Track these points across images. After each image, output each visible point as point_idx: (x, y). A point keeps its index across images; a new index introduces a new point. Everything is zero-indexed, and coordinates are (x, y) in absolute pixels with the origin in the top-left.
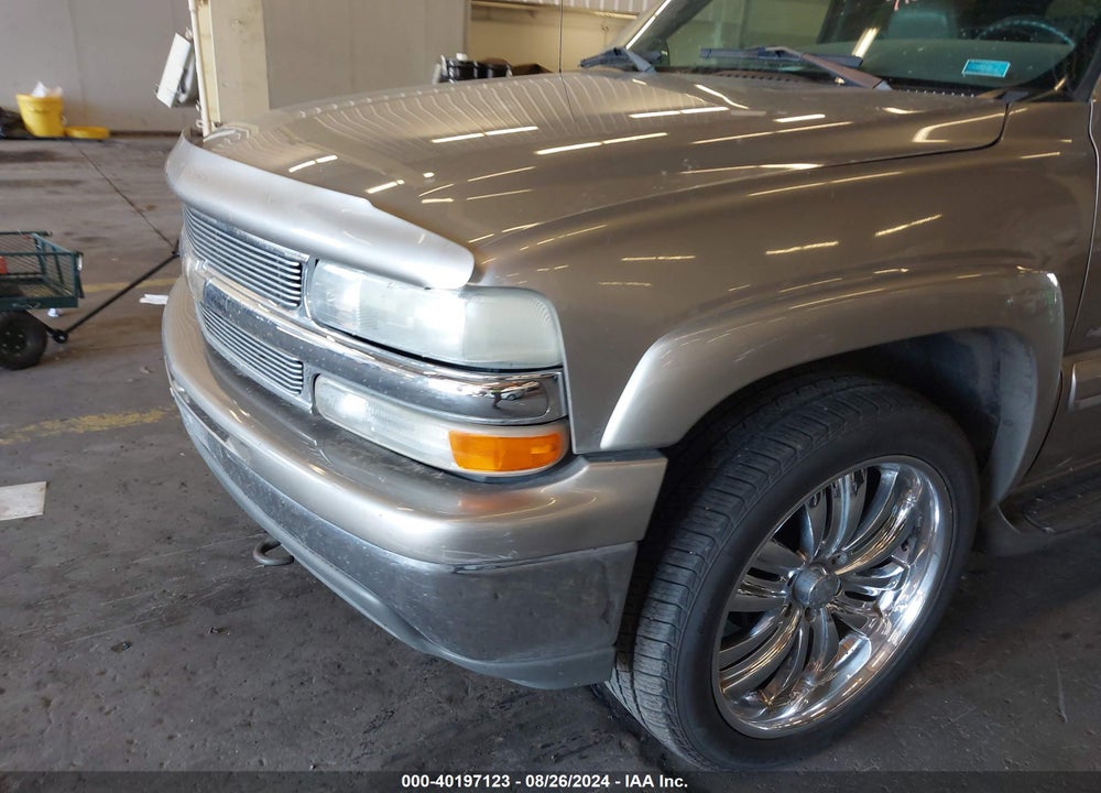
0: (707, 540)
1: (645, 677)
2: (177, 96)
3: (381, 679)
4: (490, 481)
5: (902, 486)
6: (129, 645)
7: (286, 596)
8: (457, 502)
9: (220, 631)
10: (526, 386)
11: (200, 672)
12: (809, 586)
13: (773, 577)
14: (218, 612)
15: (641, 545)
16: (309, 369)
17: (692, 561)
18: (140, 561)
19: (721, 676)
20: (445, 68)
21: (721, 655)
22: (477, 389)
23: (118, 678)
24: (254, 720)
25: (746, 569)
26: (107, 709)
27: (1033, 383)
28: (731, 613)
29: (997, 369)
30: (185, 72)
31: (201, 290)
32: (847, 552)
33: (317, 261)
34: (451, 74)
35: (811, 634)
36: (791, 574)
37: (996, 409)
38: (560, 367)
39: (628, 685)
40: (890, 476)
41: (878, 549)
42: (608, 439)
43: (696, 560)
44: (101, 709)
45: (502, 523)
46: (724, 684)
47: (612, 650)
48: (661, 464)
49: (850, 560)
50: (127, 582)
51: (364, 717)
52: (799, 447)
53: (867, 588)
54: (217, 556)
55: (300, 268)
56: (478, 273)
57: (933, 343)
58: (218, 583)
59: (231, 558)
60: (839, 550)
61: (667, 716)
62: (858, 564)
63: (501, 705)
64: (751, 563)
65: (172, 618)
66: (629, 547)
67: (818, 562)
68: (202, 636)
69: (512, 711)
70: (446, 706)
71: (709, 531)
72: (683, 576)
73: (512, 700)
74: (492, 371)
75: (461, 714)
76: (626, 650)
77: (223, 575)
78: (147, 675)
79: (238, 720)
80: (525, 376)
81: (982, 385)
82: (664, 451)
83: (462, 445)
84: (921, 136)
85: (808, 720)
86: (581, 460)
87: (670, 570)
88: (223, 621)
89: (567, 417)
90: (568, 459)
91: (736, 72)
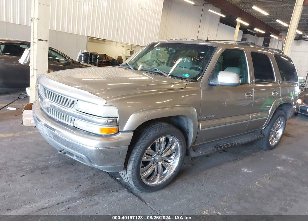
0: (140, 147)
1: (129, 171)
2: (24, 62)
3: (78, 181)
4: (105, 135)
5: (173, 142)
6: (24, 176)
7: (56, 168)
8: (100, 138)
9: (43, 173)
10: (112, 120)
11: (40, 180)
12: (157, 158)
13: (151, 156)
14: (42, 170)
15: (129, 146)
16: (73, 118)
17: (137, 150)
18: (23, 162)
19: (142, 174)
20: (81, 54)
21: (141, 170)
22: (105, 120)
23: (23, 181)
24: (53, 187)
25: (145, 153)
26: (22, 186)
27: (192, 125)
28: (143, 161)
29: (187, 123)
30: (27, 57)
31: (50, 105)
32: (164, 153)
33: (78, 100)
34: (83, 55)
35: (158, 168)
36: (154, 155)
37: (188, 130)
38: (118, 117)
39: (126, 174)
40: (170, 140)
41: (169, 153)
42: (125, 129)
43: (138, 150)
44: (21, 186)
45: (107, 141)
46: (143, 175)
47: (124, 165)
48: (133, 133)
49: (164, 155)
50: (20, 165)
51: (75, 186)
52: (154, 132)
53: (168, 160)
54: (40, 161)
55: (74, 101)
56: (106, 103)
57: (177, 117)
58: (41, 166)
59: (43, 161)
60: (162, 152)
61: (132, 178)
62: (166, 155)
63: (102, 184)
64: (146, 152)
65: (32, 171)
66: (127, 147)
67: (158, 154)
68: (39, 174)
69: (104, 185)
70: (91, 185)
71: (140, 145)
72: (136, 153)
73: (104, 184)
74: (107, 118)
75: (94, 186)
76: (126, 167)
77: (41, 164)
78: (29, 180)
79: (50, 187)
80: (112, 118)
81: (186, 126)
82: (133, 131)
83: (102, 130)
84: (172, 86)
85: (158, 184)
86: (120, 132)
87: (134, 152)
88: (43, 172)
89: (118, 125)
90: (118, 132)
91: (148, 72)
